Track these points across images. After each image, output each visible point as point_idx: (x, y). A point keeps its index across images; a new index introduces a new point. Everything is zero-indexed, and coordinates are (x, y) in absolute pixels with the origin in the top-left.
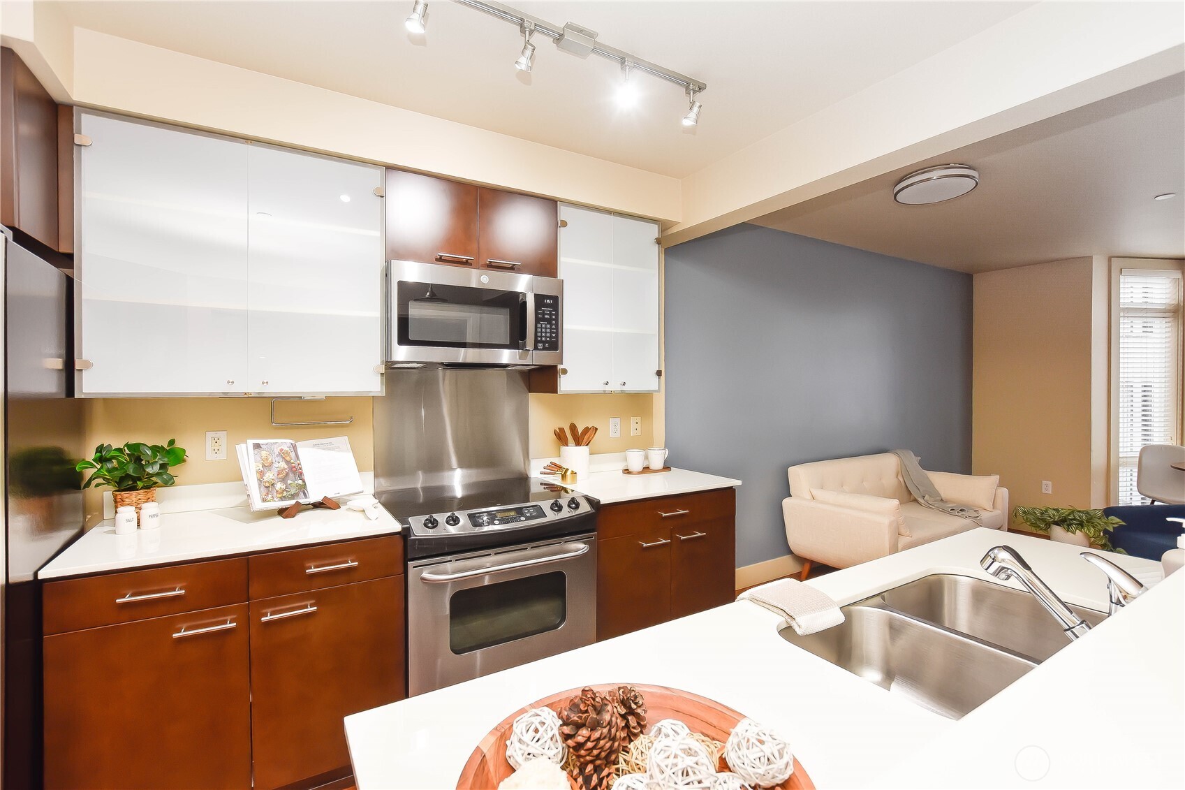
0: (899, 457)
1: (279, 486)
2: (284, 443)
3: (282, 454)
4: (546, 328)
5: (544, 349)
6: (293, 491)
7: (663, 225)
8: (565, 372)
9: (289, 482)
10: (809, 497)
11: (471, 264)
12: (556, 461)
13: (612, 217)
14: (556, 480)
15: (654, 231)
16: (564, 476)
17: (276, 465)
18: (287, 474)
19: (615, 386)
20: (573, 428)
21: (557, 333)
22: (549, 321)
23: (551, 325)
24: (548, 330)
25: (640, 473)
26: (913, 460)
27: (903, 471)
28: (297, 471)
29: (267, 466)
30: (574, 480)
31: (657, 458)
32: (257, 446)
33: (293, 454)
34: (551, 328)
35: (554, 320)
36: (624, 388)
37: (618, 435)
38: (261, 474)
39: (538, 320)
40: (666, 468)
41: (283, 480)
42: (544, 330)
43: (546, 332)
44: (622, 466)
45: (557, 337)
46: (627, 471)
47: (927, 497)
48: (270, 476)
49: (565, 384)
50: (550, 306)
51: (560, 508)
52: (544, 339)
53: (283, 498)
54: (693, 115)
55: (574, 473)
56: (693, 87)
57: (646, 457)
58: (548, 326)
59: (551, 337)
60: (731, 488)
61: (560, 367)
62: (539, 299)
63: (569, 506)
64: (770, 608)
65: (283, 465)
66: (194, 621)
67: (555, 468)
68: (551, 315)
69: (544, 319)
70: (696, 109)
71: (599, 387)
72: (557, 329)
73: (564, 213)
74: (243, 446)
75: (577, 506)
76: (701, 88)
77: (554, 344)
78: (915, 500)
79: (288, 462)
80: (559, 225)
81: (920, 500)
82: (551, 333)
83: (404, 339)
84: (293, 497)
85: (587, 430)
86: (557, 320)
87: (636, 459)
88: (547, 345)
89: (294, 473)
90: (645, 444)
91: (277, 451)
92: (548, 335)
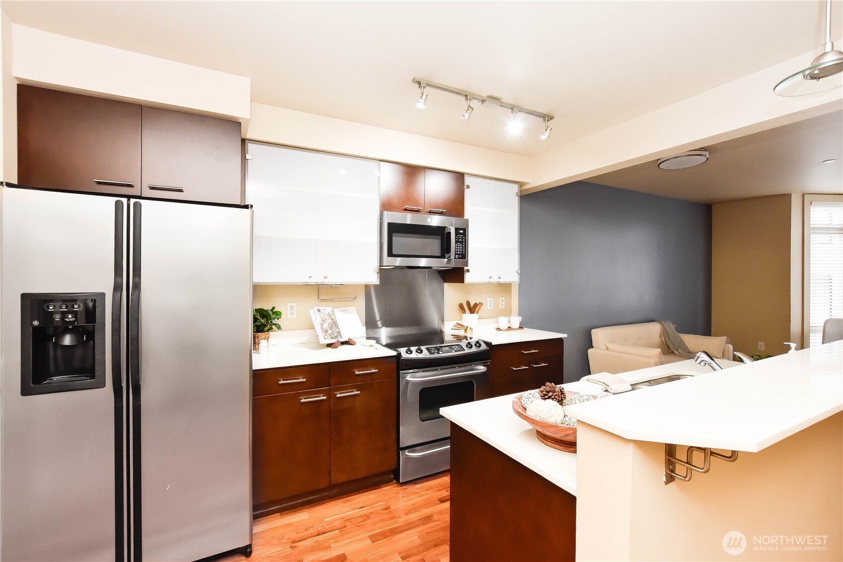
0: (662, 324)
1: (330, 331)
2: (329, 310)
3: (329, 315)
4: (460, 247)
5: (459, 258)
6: (335, 335)
7: (521, 184)
8: (468, 271)
9: (334, 330)
10: (605, 348)
11: (421, 211)
12: (459, 322)
13: (493, 182)
14: (461, 333)
15: (515, 188)
16: (466, 331)
17: (327, 320)
18: (332, 325)
19: (495, 280)
20: (468, 303)
21: (465, 249)
22: (461, 242)
23: (463, 245)
24: (461, 248)
25: (506, 330)
26: (671, 327)
27: (665, 333)
28: (335, 324)
29: (324, 321)
30: (471, 333)
31: (516, 321)
32: (319, 311)
33: (333, 315)
34: (463, 247)
35: (464, 242)
36: (500, 280)
37: (492, 308)
38: (322, 325)
39: (456, 242)
40: (521, 328)
41: (331, 328)
42: (459, 248)
43: (460, 249)
44: (496, 326)
45: (465, 251)
46: (498, 329)
47: (680, 350)
48: (325, 326)
49: (468, 277)
50: (462, 233)
51: (471, 347)
52: (459, 253)
53: (332, 338)
54: (547, 134)
55: (471, 329)
56: (547, 118)
57: (509, 321)
58: (461, 245)
59: (462, 251)
60: (561, 339)
61: (466, 268)
62: (457, 230)
63: (475, 345)
64: (597, 382)
65: (330, 321)
66: (307, 394)
67: (460, 326)
68: (462, 239)
69: (459, 242)
70: (549, 130)
71: (486, 280)
72: (465, 247)
73: (468, 180)
74: (313, 310)
75: (480, 346)
76: (551, 118)
77: (463, 255)
78: (673, 353)
79: (332, 319)
80: (465, 187)
81: (675, 352)
82: (462, 249)
83: (390, 254)
84: (336, 337)
85: (476, 305)
86: (465, 242)
87: (503, 322)
88: (460, 256)
89: (335, 325)
90: (507, 313)
91: (327, 313)
92: (461, 250)
